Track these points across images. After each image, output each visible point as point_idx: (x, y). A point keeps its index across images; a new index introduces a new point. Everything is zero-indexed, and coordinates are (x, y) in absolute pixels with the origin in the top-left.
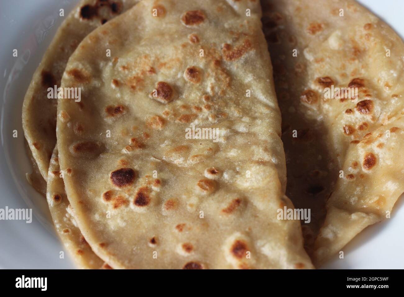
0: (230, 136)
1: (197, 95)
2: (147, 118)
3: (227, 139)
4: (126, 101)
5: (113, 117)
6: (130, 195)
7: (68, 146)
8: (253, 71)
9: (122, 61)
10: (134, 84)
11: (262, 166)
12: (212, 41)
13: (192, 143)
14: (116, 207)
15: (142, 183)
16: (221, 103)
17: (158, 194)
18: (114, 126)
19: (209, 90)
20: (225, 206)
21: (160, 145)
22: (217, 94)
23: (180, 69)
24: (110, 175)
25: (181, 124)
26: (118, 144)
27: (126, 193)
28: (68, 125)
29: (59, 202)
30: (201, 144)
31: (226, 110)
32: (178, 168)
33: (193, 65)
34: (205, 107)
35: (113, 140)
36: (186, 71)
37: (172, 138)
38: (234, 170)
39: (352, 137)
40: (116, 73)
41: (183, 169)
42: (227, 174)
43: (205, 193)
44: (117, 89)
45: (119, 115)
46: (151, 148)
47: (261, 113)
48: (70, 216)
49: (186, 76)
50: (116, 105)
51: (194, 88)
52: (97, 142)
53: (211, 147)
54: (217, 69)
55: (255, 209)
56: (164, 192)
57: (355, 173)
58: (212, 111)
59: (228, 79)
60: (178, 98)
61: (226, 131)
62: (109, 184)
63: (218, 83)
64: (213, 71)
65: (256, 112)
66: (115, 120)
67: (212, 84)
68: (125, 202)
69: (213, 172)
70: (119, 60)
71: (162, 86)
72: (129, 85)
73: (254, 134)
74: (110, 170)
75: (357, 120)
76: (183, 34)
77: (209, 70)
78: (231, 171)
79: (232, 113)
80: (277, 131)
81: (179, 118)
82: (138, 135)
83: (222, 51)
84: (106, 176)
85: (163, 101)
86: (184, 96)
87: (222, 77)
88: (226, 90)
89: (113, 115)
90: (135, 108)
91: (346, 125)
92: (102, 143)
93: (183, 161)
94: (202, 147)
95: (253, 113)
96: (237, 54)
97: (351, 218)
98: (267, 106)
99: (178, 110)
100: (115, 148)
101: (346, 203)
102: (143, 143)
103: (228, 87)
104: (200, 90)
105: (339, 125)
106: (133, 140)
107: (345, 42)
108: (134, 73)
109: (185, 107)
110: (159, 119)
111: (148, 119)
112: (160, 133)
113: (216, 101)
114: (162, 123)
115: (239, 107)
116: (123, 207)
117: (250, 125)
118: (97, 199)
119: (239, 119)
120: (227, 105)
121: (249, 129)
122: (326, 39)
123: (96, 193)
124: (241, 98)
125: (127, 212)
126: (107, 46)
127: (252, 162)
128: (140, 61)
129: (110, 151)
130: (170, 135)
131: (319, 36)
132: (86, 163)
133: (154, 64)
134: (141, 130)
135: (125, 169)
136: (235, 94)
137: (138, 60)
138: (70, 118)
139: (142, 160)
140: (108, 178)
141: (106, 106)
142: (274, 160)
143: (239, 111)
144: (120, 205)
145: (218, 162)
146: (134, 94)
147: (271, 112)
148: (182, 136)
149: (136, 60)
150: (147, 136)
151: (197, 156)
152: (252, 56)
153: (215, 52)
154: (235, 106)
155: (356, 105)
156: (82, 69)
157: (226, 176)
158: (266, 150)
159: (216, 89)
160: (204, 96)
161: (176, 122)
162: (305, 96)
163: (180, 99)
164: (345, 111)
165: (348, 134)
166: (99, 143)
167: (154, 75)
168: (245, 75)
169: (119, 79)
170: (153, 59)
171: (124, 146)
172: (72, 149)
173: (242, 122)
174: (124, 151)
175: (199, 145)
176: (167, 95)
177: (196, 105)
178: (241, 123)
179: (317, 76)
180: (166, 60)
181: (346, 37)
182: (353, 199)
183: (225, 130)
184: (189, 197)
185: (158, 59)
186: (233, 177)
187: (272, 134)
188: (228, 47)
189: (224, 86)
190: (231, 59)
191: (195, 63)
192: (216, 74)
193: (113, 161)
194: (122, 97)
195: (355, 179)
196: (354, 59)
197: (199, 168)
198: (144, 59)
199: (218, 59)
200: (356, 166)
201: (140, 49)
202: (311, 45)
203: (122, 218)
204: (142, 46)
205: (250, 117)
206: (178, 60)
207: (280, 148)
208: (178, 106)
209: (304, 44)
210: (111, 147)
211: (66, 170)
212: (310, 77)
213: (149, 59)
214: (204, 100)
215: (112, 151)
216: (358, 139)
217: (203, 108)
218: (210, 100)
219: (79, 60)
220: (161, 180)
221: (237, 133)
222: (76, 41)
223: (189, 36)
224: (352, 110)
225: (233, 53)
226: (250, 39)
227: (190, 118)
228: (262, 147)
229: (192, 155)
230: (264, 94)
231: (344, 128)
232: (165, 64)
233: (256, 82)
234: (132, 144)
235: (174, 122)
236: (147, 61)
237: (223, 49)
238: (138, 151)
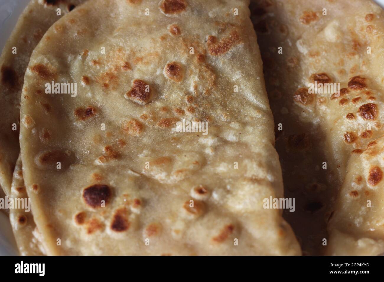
0: (218, 146)
1: (179, 95)
2: (122, 123)
3: (215, 150)
4: (97, 101)
5: (84, 120)
6: (106, 218)
7: (34, 156)
8: (242, 67)
9: (92, 55)
10: (107, 82)
11: (256, 185)
12: (195, 32)
13: (175, 153)
14: (90, 231)
15: (119, 203)
16: (206, 105)
17: (138, 217)
18: (85, 132)
19: (192, 89)
20: (216, 233)
21: (139, 155)
22: (201, 94)
23: (160, 65)
24: (82, 192)
25: (161, 130)
26: (90, 153)
27: (101, 215)
28: (33, 131)
29: (25, 224)
30: (185, 156)
31: (212, 113)
32: (160, 185)
33: (174, 60)
34: (188, 110)
35: (84, 148)
36: (166, 67)
37: (152, 147)
38: (225, 188)
39: (354, 146)
40: (86, 68)
41: (166, 187)
42: (217, 193)
43: (192, 217)
44: (88, 87)
45: (90, 119)
46: (129, 159)
47: (252, 118)
48: (38, 242)
49: (166, 73)
50: (87, 107)
51: (175, 87)
52: (66, 150)
53: (197, 160)
54: (201, 65)
55: (250, 237)
56: (145, 214)
57: (359, 190)
58: (196, 114)
59: (213, 77)
60: (157, 99)
61: (213, 140)
62: (81, 204)
63: (202, 82)
64: (196, 68)
65: (245, 116)
66: (85, 124)
67: (195, 82)
68: (101, 226)
69: (200, 192)
70: (89, 53)
71: (139, 85)
72: (102, 82)
73: (246, 145)
74: (82, 186)
75: (360, 127)
76: (162, 25)
77: (192, 67)
78: (221, 190)
79: (218, 117)
80: (271, 141)
81: (159, 123)
82: (112, 143)
83: (206, 44)
84: (77, 193)
85: (140, 102)
86: (164, 97)
87: (207, 74)
88: (211, 89)
89: (83, 119)
90: (108, 110)
91: (347, 133)
92: (72, 152)
93: (166, 176)
94: (186, 159)
95: (242, 117)
96: (224, 47)
97: (358, 246)
98: (257, 108)
99: (158, 113)
100: (87, 158)
101: (350, 225)
102: (119, 152)
103: (213, 86)
104: (182, 89)
105: (339, 132)
106: (107, 148)
107: (343, 33)
108: (106, 68)
109: (166, 109)
110: (136, 123)
111: (124, 124)
112: (138, 140)
113: (200, 102)
114: (139, 128)
115: (226, 110)
116: (98, 232)
117: (240, 133)
118: (68, 222)
119: (227, 125)
120: (212, 107)
121: (239, 138)
122: (322, 29)
123: (67, 214)
124: (228, 98)
125: (103, 239)
126: (76, 36)
127: (245, 179)
128: (114, 55)
129: (81, 161)
130: (148, 143)
131: (313, 27)
132: (55, 176)
133: (129, 58)
134: (116, 136)
135: (99, 185)
136: (222, 94)
137: (111, 54)
138: (35, 123)
139: (118, 173)
140: (80, 196)
141: (76, 107)
142: (269, 178)
143: (226, 115)
144: (95, 230)
145: (205, 179)
146: (108, 94)
147: (263, 117)
148: (163, 145)
149: (109, 53)
150: (123, 143)
151: (181, 171)
152: (240, 49)
153: (198, 46)
154: (222, 108)
155: (358, 109)
156: (47, 64)
157: (215, 196)
158: (260, 165)
159: (200, 88)
160: (186, 97)
161: (155, 127)
162: (299, 96)
163: (160, 100)
164: (346, 115)
165: (350, 143)
166: (69, 153)
167: (129, 71)
168: (232, 72)
169: (89, 75)
170: (128, 52)
171: (97, 156)
172: (37, 160)
173: (231, 128)
174: (98, 162)
175: (183, 157)
176: (145, 96)
177: (178, 107)
178: (230, 130)
179: (312, 72)
180: (142, 54)
181: (345, 28)
182: (358, 220)
183: (213, 138)
184: (174, 222)
185: (133, 53)
186: (223, 197)
187: (266, 146)
188: (213, 39)
189: (209, 85)
190: (216, 53)
191: (176, 58)
192: (200, 71)
193: (85, 174)
194: (93, 97)
195: (359, 197)
196: (353, 54)
197: (185, 185)
198: (117, 52)
199: (202, 53)
200: (360, 182)
201: (114, 41)
202: (305, 36)
203: (97, 245)
204: (115, 37)
205: (239, 122)
206: (157, 54)
207: (276, 162)
208: (158, 108)
209: (296, 34)
210: (82, 156)
211: (32, 186)
212: (304, 73)
213: (124, 52)
214: (186, 101)
215: (84, 161)
216: (360, 148)
217: (186, 111)
218: (194, 101)
219: (44, 53)
220: (141, 200)
221: (226, 142)
222: (41, 31)
223: (169, 27)
224: (354, 115)
225: (219, 47)
226: (237, 30)
227: (172, 123)
228: (255, 161)
229: (176, 170)
230: (254, 94)
231: (345, 136)
232: (141, 59)
233: (245, 80)
234: (106, 153)
235: (153, 128)
236: (121, 54)
237: (207, 42)
238: (113, 162)
